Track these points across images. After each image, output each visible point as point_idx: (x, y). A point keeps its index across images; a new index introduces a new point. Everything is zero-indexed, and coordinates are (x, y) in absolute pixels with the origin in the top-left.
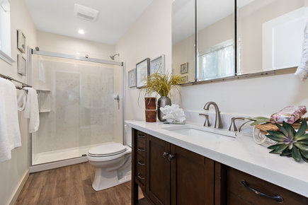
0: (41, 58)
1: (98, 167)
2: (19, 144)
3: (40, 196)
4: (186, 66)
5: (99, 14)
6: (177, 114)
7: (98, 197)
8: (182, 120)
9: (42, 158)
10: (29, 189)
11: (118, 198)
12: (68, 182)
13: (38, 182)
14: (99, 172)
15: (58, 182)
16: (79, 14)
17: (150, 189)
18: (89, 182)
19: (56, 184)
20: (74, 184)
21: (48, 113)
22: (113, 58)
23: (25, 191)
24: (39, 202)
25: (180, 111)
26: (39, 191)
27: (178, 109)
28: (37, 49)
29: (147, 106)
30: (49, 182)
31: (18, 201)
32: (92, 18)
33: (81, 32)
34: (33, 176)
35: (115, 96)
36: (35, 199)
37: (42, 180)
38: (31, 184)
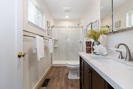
0: (56, 29)
1: (70, 69)
2: (44, 57)
3: (53, 75)
4: (119, 23)
5: (71, 8)
6: (102, 50)
7: (69, 81)
8: (105, 53)
9: (56, 62)
10: (50, 72)
11: (76, 84)
12: (61, 72)
13: (53, 70)
14: (70, 71)
15: (58, 72)
16: (65, 11)
17: (84, 85)
18: (67, 74)
19: (57, 72)
20: (63, 74)
21: (57, 47)
22: (78, 25)
23: (49, 72)
24: (52, 76)
25: (103, 49)
26: (53, 73)
27: (102, 47)
28: (53, 26)
29: (87, 45)
30: (56, 71)
31: (47, 74)
32: (69, 11)
33: (67, 17)
34: (52, 67)
35: (80, 41)
36: (51, 75)
37: (54, 69)
38: (51, 70)
